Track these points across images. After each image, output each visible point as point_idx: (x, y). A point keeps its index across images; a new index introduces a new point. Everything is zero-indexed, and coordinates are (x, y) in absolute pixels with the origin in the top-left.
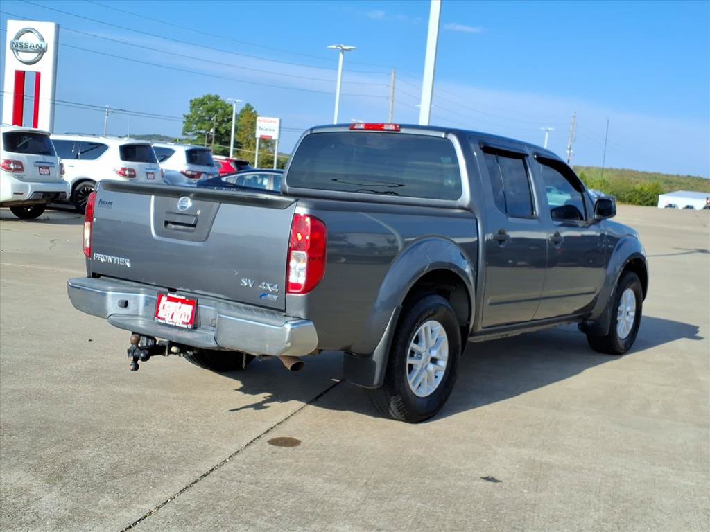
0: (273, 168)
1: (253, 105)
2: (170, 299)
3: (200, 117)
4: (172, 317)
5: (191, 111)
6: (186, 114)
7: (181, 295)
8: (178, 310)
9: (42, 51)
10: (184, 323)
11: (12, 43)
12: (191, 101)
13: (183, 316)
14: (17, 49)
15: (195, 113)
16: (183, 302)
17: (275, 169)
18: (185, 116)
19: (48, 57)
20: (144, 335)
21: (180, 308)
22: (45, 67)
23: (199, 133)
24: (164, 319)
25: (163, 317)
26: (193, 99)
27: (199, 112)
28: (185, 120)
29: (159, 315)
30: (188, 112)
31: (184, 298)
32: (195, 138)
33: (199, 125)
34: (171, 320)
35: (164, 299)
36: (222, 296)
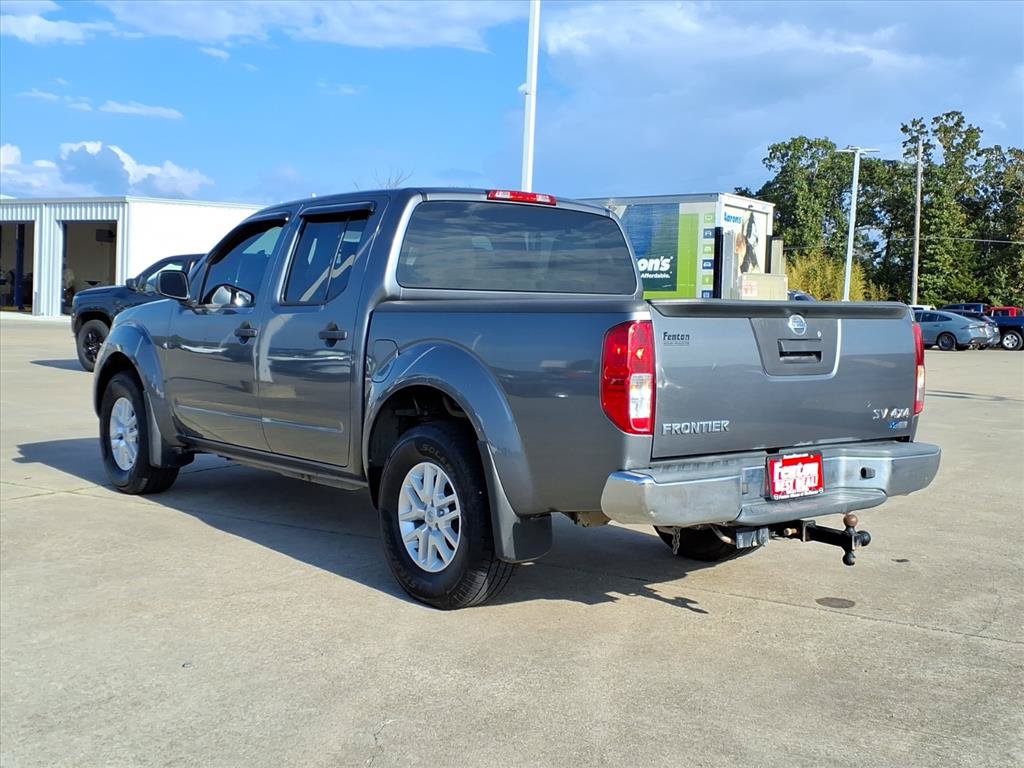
2: (787, 463)
4: (794, 487)
7: (802, 453)
8: (799, 474)
10: (810, 489)
13: (808, 480)
16: (805, 461)
20: (763, 526)
21: (802, 470)
24: (784, 493)
25: (783, 490)
29: (777, 490)
31: (806, 455)
34: (794, 491)
35: (778, 465)
36: (850, 439)
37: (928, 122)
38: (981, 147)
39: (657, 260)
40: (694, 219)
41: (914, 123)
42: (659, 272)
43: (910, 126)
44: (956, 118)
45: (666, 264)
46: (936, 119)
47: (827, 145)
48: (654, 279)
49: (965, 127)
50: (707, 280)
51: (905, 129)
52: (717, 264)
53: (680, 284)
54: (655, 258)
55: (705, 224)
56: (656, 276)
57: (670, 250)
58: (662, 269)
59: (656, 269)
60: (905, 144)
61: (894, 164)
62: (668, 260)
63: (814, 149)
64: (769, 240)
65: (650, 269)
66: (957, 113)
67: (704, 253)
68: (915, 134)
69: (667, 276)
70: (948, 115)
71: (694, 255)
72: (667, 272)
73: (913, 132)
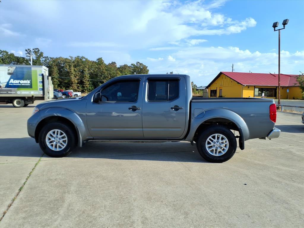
37: (31, 49)
38: (44, 56)
39: (26, 81)
40: (36, 71)
41: (28, 49)
42: (27, 84)
43: (27, 50)
44: (38, 50)
45: (29, 82)
46: (33, 49)
47: (6, 52)
48: (25, 85)
49: (40, 52)
50: (41, 86)
51: (26, 50)
52: (43, 82)
53: (33, 86)
54: (25, 80)
55: (39, 73)
56: (26, 85)
57: (30, 78)
58: (27, 83)
59: (26, 83)
60: (26, 54)
61: (24, 58)
62: (29, 81)
63: (3, 53)
64: (48, 77)
65: (24, 83)
66: (38, 49)
67: (39, 79)
68: (29, 52)
69: (29, 85)
70: (36, 49)
71: (37, 80)
72: (29, 84)
73: (28, 52)
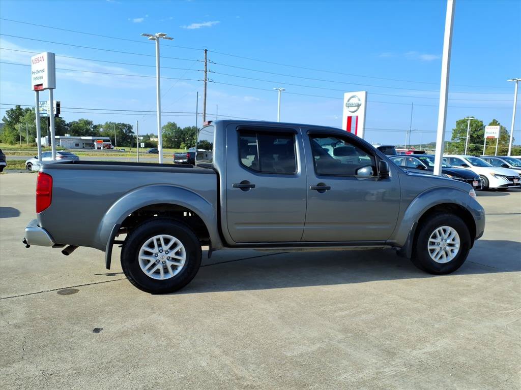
0: (507, 155)
1: (497, 120)
3: (462, 129)
5: (457, 127)
6: (454, 129)
9: (359, 106)
11: (347, 104)
12: (457, 122)
14: (349, 106)
15: (459, 128)
17: (496, 155)
18: (453, 130)
19: (362, 108)
22: (360, 113)
23: (462, 138)
26: (458, 120)
27: (462, 127)
28: (453, 132)
30: (455, 128)
32: (459, 141)
33: (461, 134)
